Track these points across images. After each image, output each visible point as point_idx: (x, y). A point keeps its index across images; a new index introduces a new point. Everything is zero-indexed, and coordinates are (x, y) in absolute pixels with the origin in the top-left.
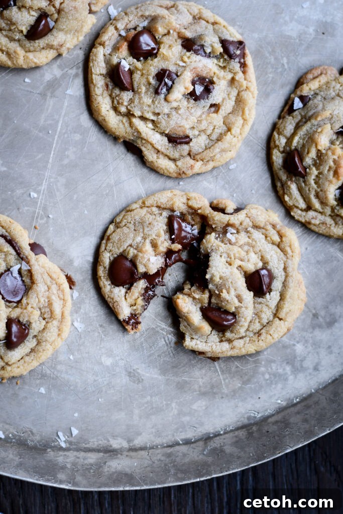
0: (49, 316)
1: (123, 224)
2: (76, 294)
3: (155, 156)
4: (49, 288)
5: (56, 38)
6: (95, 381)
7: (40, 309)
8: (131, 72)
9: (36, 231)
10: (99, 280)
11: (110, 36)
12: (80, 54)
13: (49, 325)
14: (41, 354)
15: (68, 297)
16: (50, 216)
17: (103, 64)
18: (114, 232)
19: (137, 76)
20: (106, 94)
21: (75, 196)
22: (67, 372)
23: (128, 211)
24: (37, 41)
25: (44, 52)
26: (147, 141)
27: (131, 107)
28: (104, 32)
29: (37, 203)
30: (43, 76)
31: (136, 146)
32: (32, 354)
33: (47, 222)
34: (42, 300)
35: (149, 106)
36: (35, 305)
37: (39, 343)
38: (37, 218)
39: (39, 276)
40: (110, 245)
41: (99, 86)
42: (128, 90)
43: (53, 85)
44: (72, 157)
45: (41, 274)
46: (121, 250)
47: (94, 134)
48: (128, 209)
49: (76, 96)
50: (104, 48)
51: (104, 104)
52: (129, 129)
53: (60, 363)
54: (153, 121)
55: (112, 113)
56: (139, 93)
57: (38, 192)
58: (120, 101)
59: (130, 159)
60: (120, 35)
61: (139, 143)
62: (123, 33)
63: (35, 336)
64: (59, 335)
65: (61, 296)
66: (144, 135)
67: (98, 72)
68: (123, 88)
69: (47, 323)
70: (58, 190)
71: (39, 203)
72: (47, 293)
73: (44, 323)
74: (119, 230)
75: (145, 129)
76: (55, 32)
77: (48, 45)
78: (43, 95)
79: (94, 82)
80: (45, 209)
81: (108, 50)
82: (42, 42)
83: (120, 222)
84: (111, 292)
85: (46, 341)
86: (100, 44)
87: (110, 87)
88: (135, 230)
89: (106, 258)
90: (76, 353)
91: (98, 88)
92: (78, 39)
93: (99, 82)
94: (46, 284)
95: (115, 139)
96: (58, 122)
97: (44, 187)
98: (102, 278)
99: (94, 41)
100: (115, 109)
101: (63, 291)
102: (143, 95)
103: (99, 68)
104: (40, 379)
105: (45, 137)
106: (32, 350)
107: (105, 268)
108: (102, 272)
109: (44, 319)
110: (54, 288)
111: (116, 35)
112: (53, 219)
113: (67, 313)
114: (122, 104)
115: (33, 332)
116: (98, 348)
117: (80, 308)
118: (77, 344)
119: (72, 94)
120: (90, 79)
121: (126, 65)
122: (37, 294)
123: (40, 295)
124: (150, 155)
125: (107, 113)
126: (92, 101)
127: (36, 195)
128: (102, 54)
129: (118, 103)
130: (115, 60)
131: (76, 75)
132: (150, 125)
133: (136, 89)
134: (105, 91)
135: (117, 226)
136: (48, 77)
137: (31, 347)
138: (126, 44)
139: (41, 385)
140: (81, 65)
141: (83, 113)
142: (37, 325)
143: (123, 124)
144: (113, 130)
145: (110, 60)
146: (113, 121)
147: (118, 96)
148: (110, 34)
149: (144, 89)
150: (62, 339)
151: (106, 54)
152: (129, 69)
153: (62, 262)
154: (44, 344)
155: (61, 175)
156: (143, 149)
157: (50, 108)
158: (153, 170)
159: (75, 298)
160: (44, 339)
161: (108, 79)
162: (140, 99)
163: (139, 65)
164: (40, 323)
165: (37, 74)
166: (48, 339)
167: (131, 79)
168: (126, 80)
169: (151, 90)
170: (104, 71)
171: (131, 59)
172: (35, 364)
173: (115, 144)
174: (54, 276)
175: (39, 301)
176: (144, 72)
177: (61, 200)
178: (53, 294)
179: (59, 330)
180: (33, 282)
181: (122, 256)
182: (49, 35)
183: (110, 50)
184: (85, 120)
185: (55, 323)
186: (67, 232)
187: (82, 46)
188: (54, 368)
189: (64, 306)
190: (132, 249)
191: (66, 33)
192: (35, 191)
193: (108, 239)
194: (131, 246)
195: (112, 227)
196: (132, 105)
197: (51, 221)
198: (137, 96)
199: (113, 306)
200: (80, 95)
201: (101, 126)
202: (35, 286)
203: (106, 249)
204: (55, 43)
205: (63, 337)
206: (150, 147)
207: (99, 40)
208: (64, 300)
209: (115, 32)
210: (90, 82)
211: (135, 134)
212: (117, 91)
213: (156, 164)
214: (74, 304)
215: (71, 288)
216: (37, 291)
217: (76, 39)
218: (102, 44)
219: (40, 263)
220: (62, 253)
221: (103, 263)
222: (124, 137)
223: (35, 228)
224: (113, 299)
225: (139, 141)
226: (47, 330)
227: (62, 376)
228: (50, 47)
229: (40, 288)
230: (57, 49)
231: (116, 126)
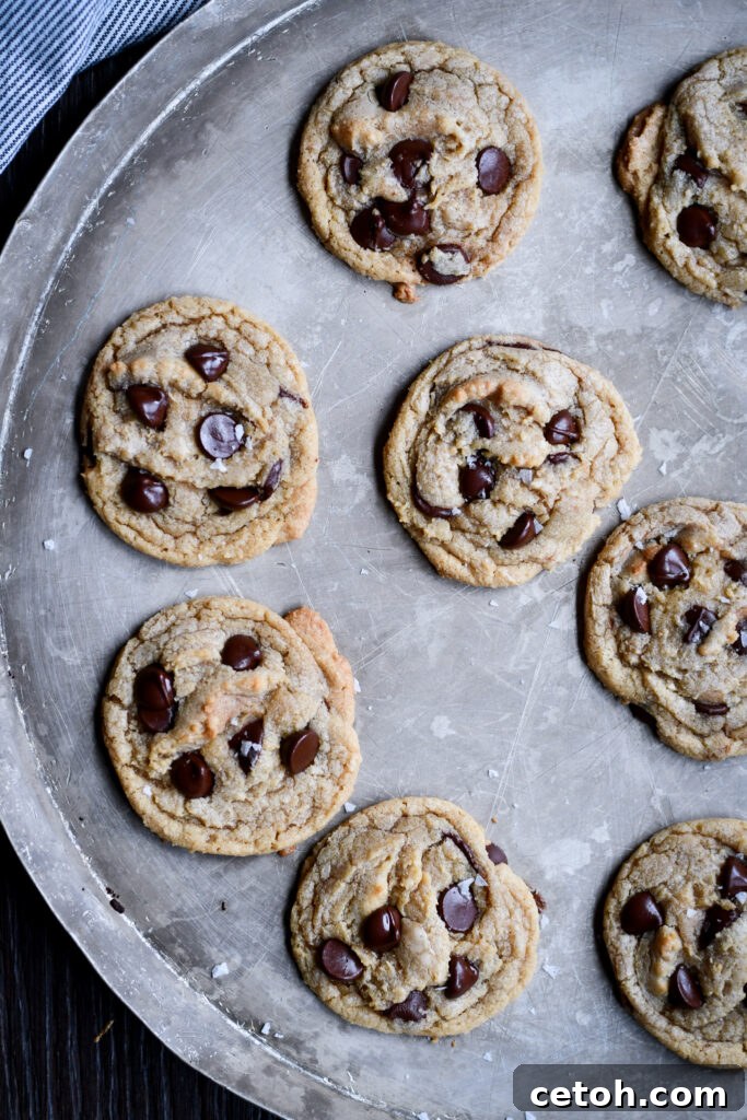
0: (509, 953)
1: (662, 849)
2: (546, 920)
3: (675, 729)
4: (511, 913)
5: (544, 547)
6: (565, 1046)
7: (496, 942)
8: (649, 606)
9: (494, 826)
10: (605, 917)
11: (621, 550)
12: (574, 571)
13: (508, 966)
14: (492, 1006)
15: (536, 927)
16: (516, 805)
17: (608, 591)
18: (646, 856)
19: (657, 613)
20: (610, 634)
21: (553, 779)
22: (525, 1033)
23: (674, 832)
24: (515, 552)
25: (523, 567)
26: (666, 709)
27: (647, 658)
28: (613, 543)
29: (497, 785)
30: (517, 598)
31: (648, 714)
32: (480, 1006)
33: (510, 814)
34: (501, 931)
35: (673, 659)
36: (490, 939)
37: (491, 990)
38: (496, 807)
39: (500, 897)
40: (636, 873)
41: (601, 622)
42: (643, 631)
43: (531, 612)
44: (552, 720)
45: (503, 894)
46: (650, 885)
47: (586, 689)
48: (675, 828)
49: (564, 632)
50: (612, 566)
51: (606, 649)
52: (641, 690)
53: (517, 1018)
54: (676, 681)
55: (617, 663)
56: (660, 639)
57: (501, 770)
58: (631, 647)
59: (636, 727)
60: (635, 548)
61: (653, 711)
62: (640, 546)
63: (486, 981)
64: (520, 980)
65: (527, 925)
66: (662, 700)
67: (601, 602)
68: (636, 628)
69: (505, 962)
70: (529, 767)
71: (500, 785)
72: (509, 920)
73: (500, 962)
74: (654, 856)
75: (665, 692)
76: (541, 539)
77: (530, 557)
78: (516, 628)
79: (594, 615)
80: (508, 794)
81: (617, 569)
82: (522, 553)
83: (659, 845)
84: (618, 939)
85: (502, 988)
86: (606, 561)
87: (617, 625)
88: (676, 863)
89: (626, 890)
90: (540, 1006)
91: (599, 625)
92: (574, 549)
93: (601, 615)
94: (507, 907)
95: (617, 698)
96: (535, 667)
97: (508, 763)
98: (611, 916)
99: (596, 553)
100: (622, 657)
101: (530, 918)
102: (665, 642)
103: (602, 595)
104: (486, 1039)
105: (515, 689)
106: (481, 1000)
107: (619, 903)
108: (612, 907)
109: (501, 957)
110: (518, 913)
111: (631, 547)
112: (519, 810)
113: (533, 949)
114: (633, 651)
115: (483, 975)
116: (572, 999)
117: (550, 941)
118: (541, 992)
119: (557, 627)
120: (587, 610)
121: (642, 596)
122: (495, 923)
123: (499, 924)
124: (668, 729)
125: (609, 662)
126: (589, 644)
127: (496, 774)
128: (609, 575)
129: (627, 649)
130: (627, 586)
131: (566, 600)
132: (672, 686)
133: (655, 632)
134: (609, 630)
135: (654, 849)
136: (524, 600)
137: (479, 996)
138: (645, 564)
139: (487, 1049)
140: (574, 585)
141: (572, 657)
142: (491, 965)
143: (633, 680)
144: (618, 688)
145: (619, 584)
146: (618, 674)
147: (628, 639)
148: (622, 547)
149: (666, 633)
150: (523, 986)
151: (614, 575)
152: (647, 601)
153: (528, 873)
154: (498, 992)
155: (535, 746)
156: (659, 719)
157: (525, 646)
158: (670, 746)
159: (543, 927)
160: (499, 986)
161: (615, 614)
162: (661, 647)
163: (661, 596)
164: (495, 963)
165: (508, 597)
166: (505, 986)
167: (649, 616)
168: (640, 617)
169: (677, 635)
170: (609, 601)
171: (650, 586)
172: (483, 1019)
173: (616, 705)
174: (520, 897)
175: (497, 933)
176: (669, 607)
177: (532, 783)
178: (517, 921)
179: (521, 974)
180: (489, 904)
181: (649, 894)
182: (533, 542)
183: (620, 569)
184: (575, 666)
185: (516, 963)
186: (538, 830)
187: (576, 558)
188: (507, 1026)
189: (530, 939)
190: (666, 889)
191: (558, 540)
192: (495, 767)
193: (636, 863)
194: (665, 883)
195: (645, 848)
196: (648, 655)
197: (516, 812)
198: (656, 642)
199: (615, 959)
200: (569, 631)
201: (599, 679)
202: (492, 911)
203: (628, 877)
204: (541, 556)
205: (526, 983)
206: (669, 716)
207: (604, 554)
208: (530, 930)
209: (629, 544)
210: (586, 614)
211: (650, 697)
212: (627, 632)
213: (675, 741)
214: (542, 936)
215: (539, 912)
216: (494, 917)
217: (571, 548)
218: (610, 561)
219: (503, 878)
220: (530, 860)
221: (619, 895)
222: (631, 700)
223: (493, 821)
224: (617, 949)
225: (654, 708)
226: (504, 973)
227: (518, 1037)
228: (533, 560)
229: (499, 913)
230: (542, 564)
231: (622, 683)
